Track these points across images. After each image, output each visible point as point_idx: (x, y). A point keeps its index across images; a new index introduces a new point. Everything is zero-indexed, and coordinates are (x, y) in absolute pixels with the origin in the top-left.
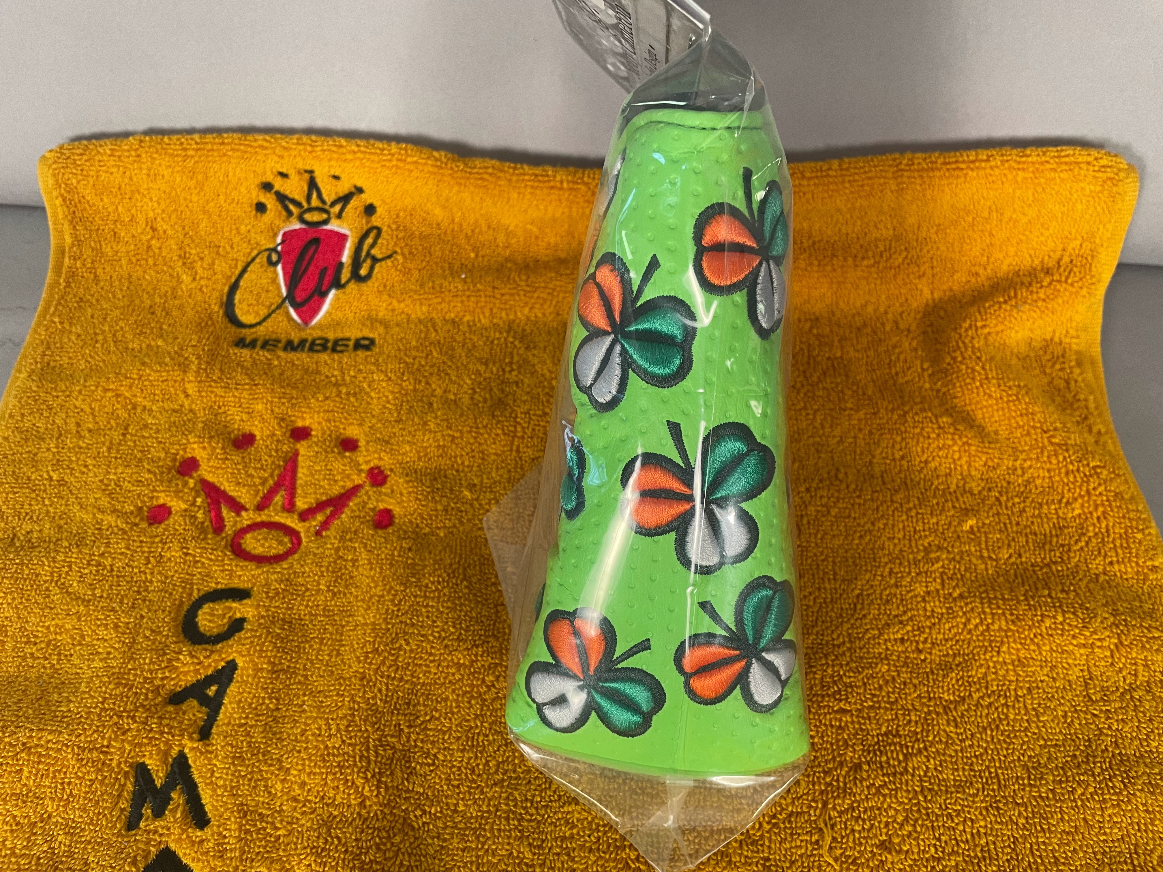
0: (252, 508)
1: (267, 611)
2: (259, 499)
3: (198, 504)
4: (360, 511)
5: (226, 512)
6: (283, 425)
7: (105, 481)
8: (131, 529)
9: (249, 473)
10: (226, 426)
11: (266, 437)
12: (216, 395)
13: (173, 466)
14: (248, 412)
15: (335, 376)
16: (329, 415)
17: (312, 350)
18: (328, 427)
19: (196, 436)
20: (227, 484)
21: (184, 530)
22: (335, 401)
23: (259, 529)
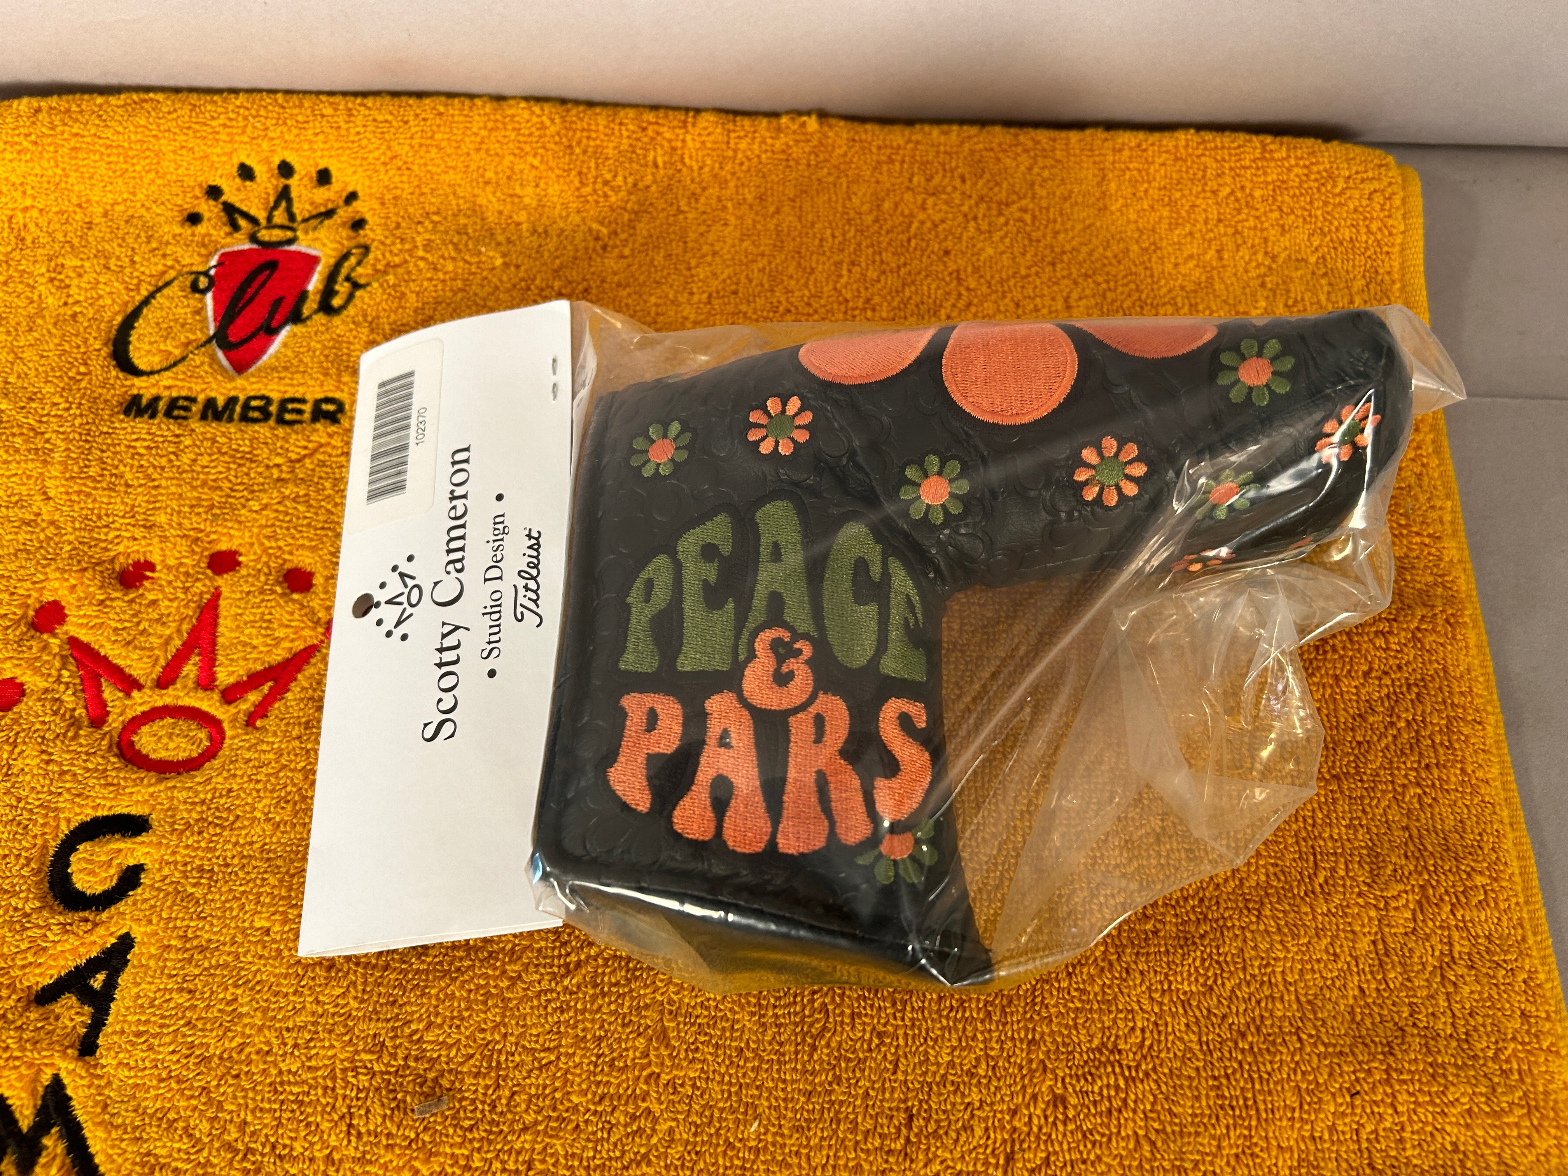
0: (149, 684)
1: (174, 853)
2: (159, 669)
3: (65, 679)
5: (110, 694)
6: (197, 549)
9: (141, 628)
10: (106, 549)
11: (169, 568)
12: (95, 500)
13: (24, 616)
14: (144, 526)
15: (278, 466)
16: (268, 531)
17: (245, 418)
18: (265, 550)
19: (58, 568)
20: (108, 645)
21: (44, 723)
22: (276, 511)
23: (162, 719)
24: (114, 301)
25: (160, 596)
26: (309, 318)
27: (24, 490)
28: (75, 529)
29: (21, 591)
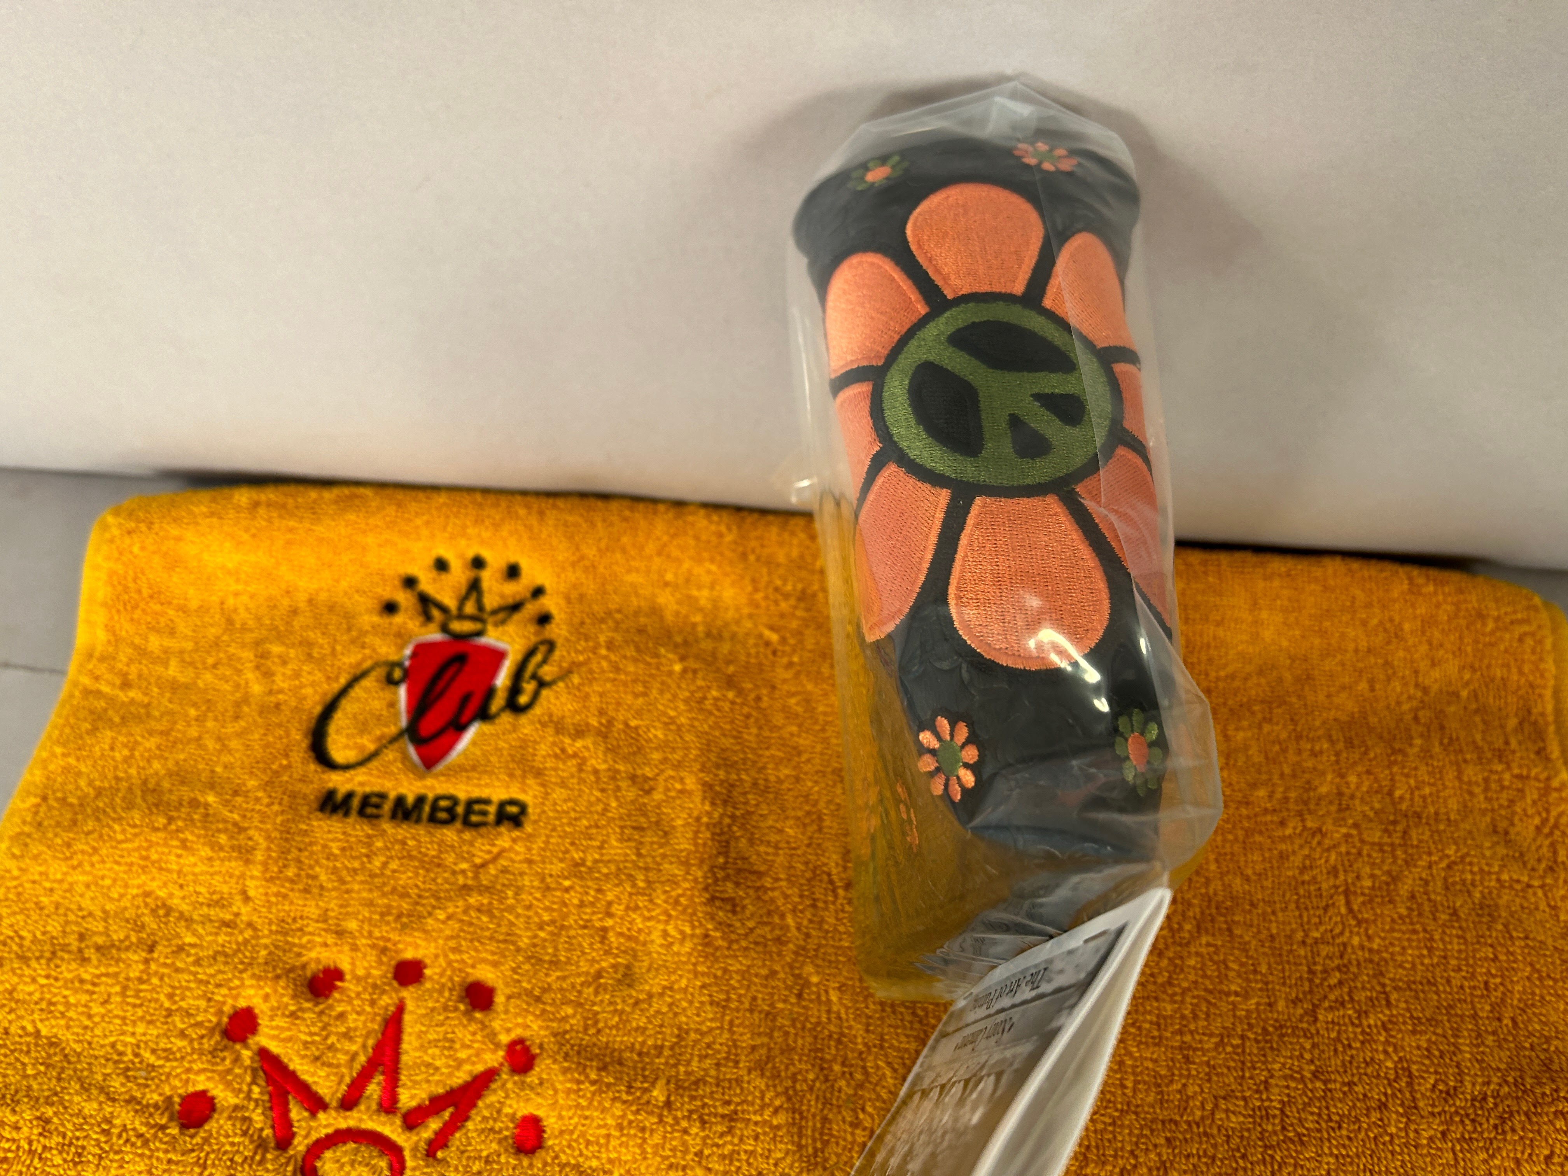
0: (334, 1104)
2: (344, 1087)
3: (255, 1096)
4: (495, 1120)
5: (296, 1113)
6: (385, 959)
7: (120, 1048)
8: (155, 1136)
9: (329, 1042)
10: (299, 955)
11: (358, 979)
12: (292, 903)
13: (219, 1024)
14: (337, 933)
15: (463, 872)
16: (452, 944)
17: (433, 819)
18: (450, 963)
19: (253, 976)
20: (297, 1060)
21: (233, 1144)
22: (462, 921)
23: (345, 1143)
24: (316, 691)
25: (349, 1008)
26: (497, 715)
27: (225, 889)
28: (271, 931)
29: (218, 998)
